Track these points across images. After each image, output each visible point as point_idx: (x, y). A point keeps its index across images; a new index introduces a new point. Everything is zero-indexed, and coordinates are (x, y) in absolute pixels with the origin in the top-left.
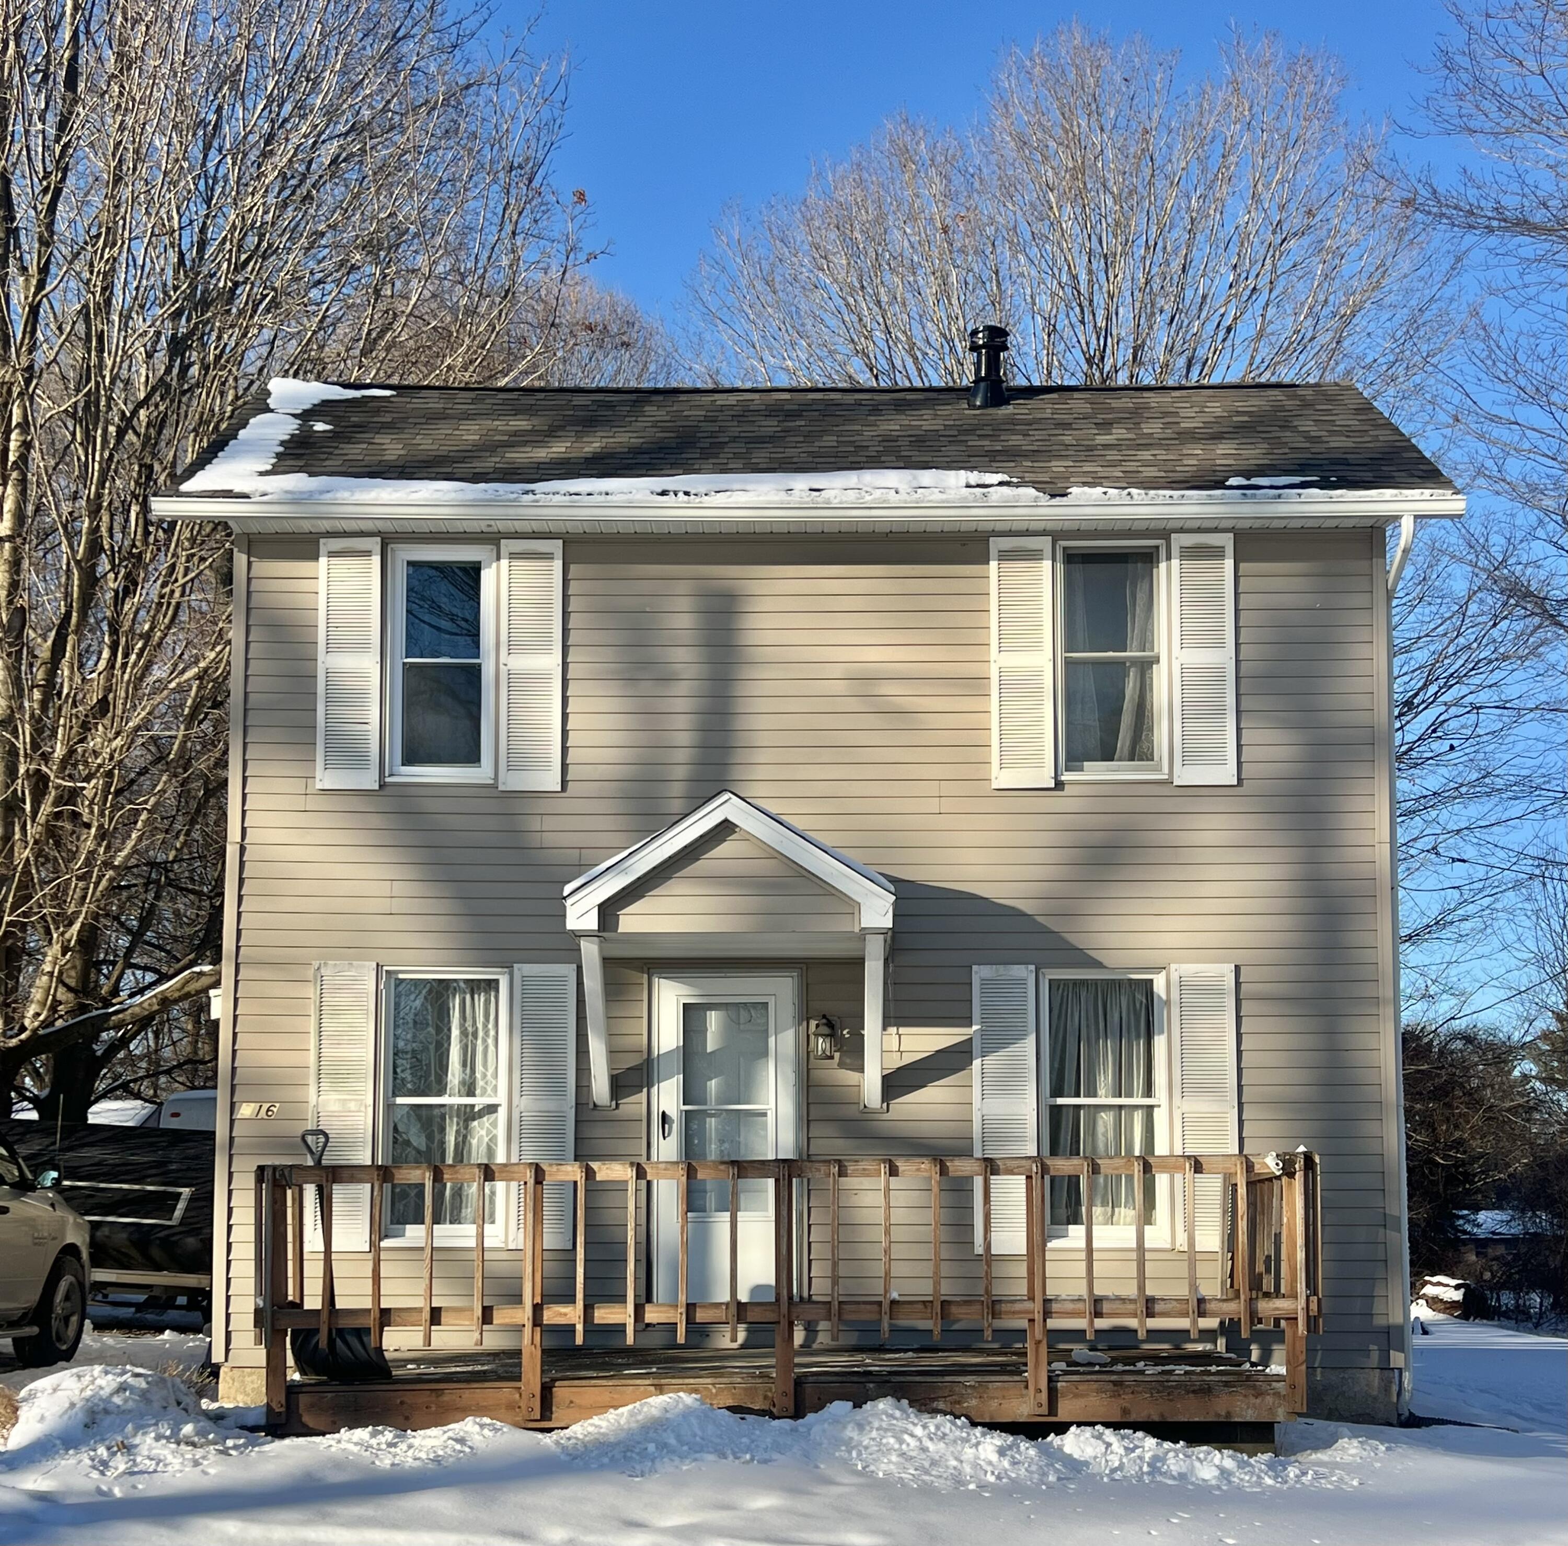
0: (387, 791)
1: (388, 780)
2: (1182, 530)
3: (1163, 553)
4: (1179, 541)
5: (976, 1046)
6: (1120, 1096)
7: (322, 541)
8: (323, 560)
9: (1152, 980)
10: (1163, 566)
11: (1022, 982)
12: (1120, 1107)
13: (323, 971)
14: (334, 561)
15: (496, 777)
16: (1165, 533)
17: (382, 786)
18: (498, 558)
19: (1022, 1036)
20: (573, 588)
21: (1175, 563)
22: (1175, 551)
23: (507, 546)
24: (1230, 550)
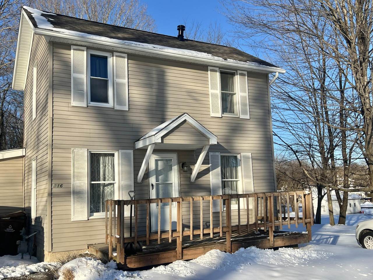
0: (89, 107)
1: (88, 105)
2: (239, 70)
3: (236, 74)
4: (239, 72)
5: (210, 169)
6: (232, 179)
7: (71, 46)
8: (72, 51)
9: (237, 156)
10: (236, 76)
11: (218, 156)
12: (232, 181)
13: (74, 150)
14: (75, 51)
15: (114, 106)
16: (236, 70)
17: (88, 106)
18: (113, 56)
19: (218, 167)
20: (129, 65)
21: (238, 76)
22: (238, 74)
23: (115, 54)
24: (246, 75)
